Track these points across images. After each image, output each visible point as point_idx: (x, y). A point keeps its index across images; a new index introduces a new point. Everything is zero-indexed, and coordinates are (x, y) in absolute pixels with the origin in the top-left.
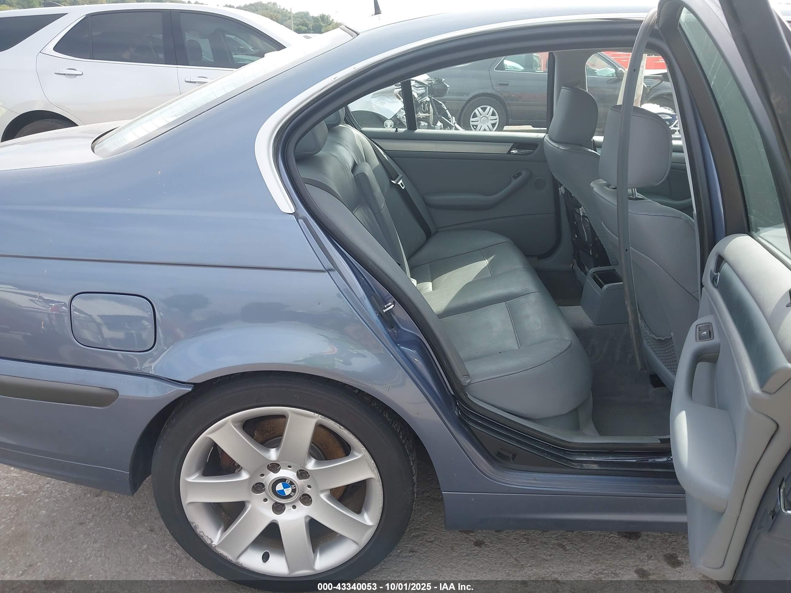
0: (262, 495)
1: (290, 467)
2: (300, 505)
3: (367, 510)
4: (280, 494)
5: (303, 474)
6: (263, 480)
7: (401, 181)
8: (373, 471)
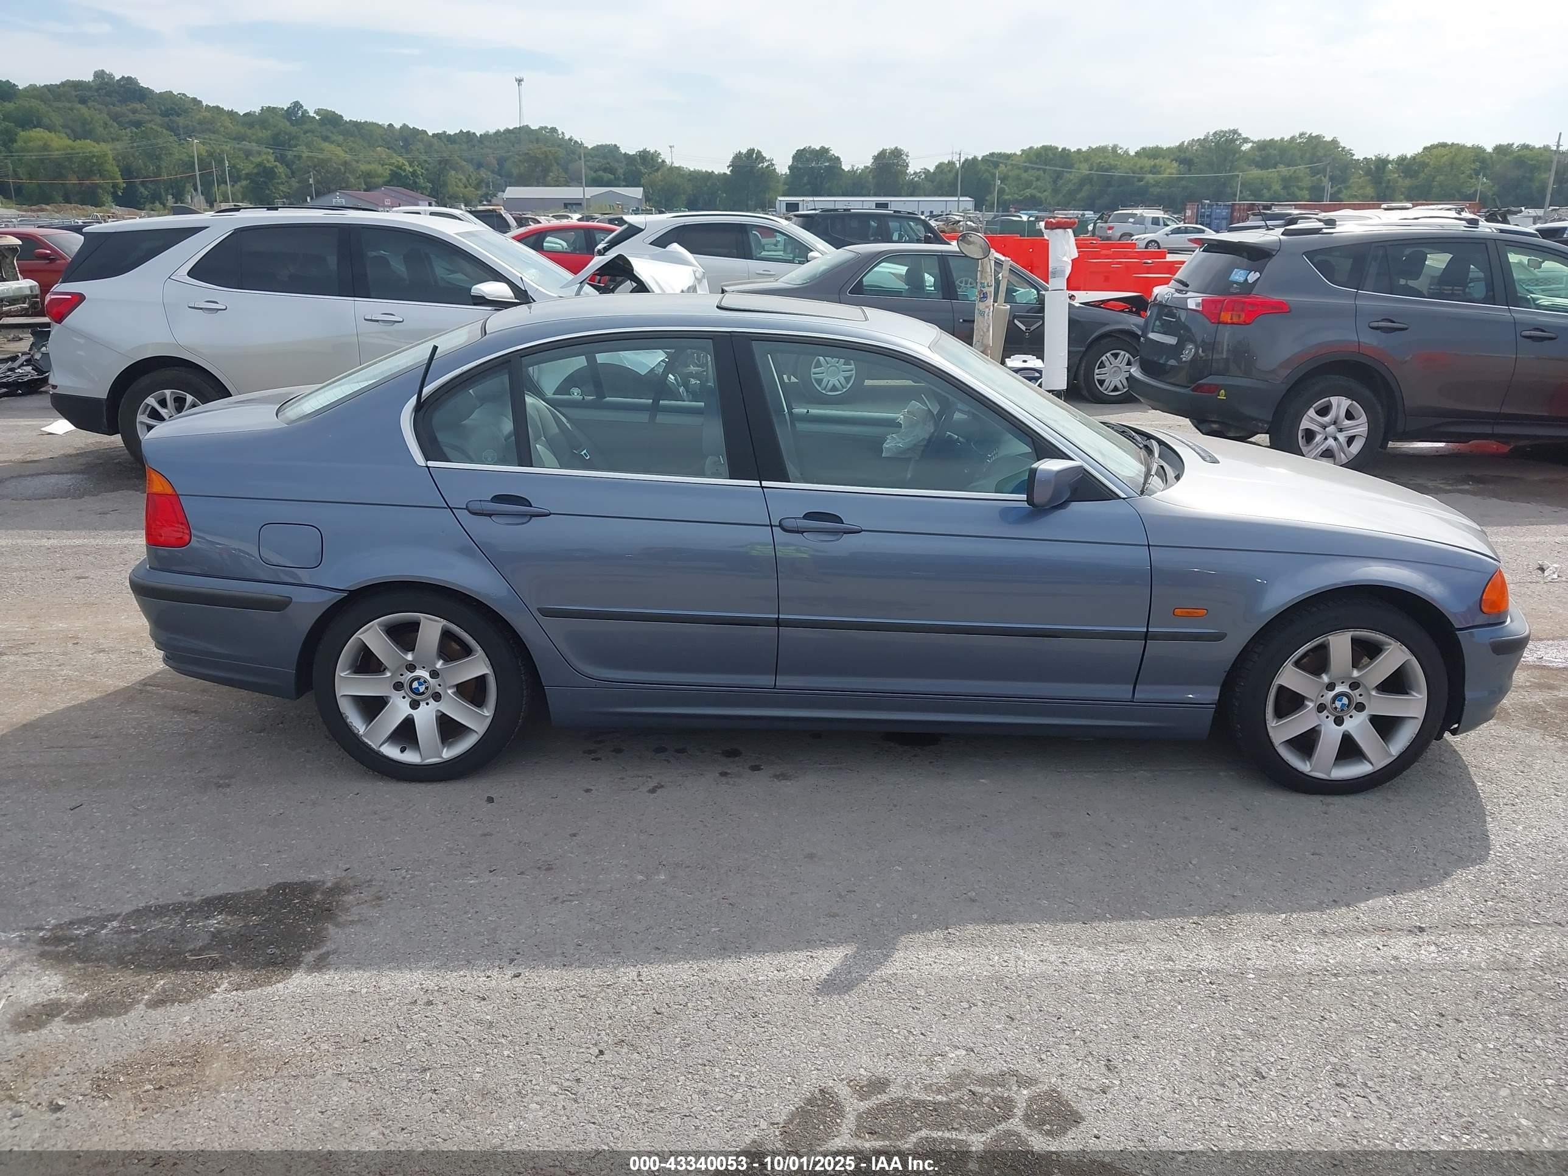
0: (402, 693)
1: (424, 667)
2: (431, 701)
3: (486, 707)
4: (415, 692)
5: (434, 674)
6: (402, 679)
7: (585, 451)
8: (487, 667)
